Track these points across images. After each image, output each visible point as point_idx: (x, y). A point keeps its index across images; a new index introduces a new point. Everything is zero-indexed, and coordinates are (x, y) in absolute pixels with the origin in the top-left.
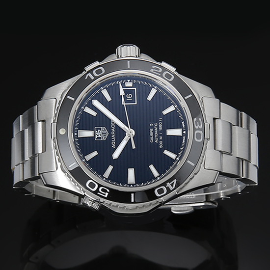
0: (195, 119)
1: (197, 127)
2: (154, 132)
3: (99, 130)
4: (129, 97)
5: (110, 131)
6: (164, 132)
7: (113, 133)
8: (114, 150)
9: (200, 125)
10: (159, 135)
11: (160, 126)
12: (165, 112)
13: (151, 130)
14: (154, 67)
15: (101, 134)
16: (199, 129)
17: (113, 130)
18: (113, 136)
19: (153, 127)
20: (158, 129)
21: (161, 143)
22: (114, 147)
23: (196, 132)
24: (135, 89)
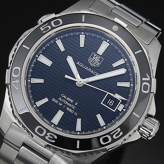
0: (56, 137)
1: (48, 134)
2: (69, 102)
3: (99, 60)
4: (111, 102)
5: (93, 68)
6: (64, 110)
7: (90, 70)
8: (75, 61)
9: (49, 138)
10: (64, 104)
11: (70, 110)
12: (79, 121)
13: (72, 101)
14: (121, 133)
15: (95, 60)
16: (46, 135)
17: (92, 72)
18: (87, 68)
19: (73, 104)
20: (69, 107)
21: (56, 101)
22: (78, 63)
23: (45, 131)
24: (114, 111)
